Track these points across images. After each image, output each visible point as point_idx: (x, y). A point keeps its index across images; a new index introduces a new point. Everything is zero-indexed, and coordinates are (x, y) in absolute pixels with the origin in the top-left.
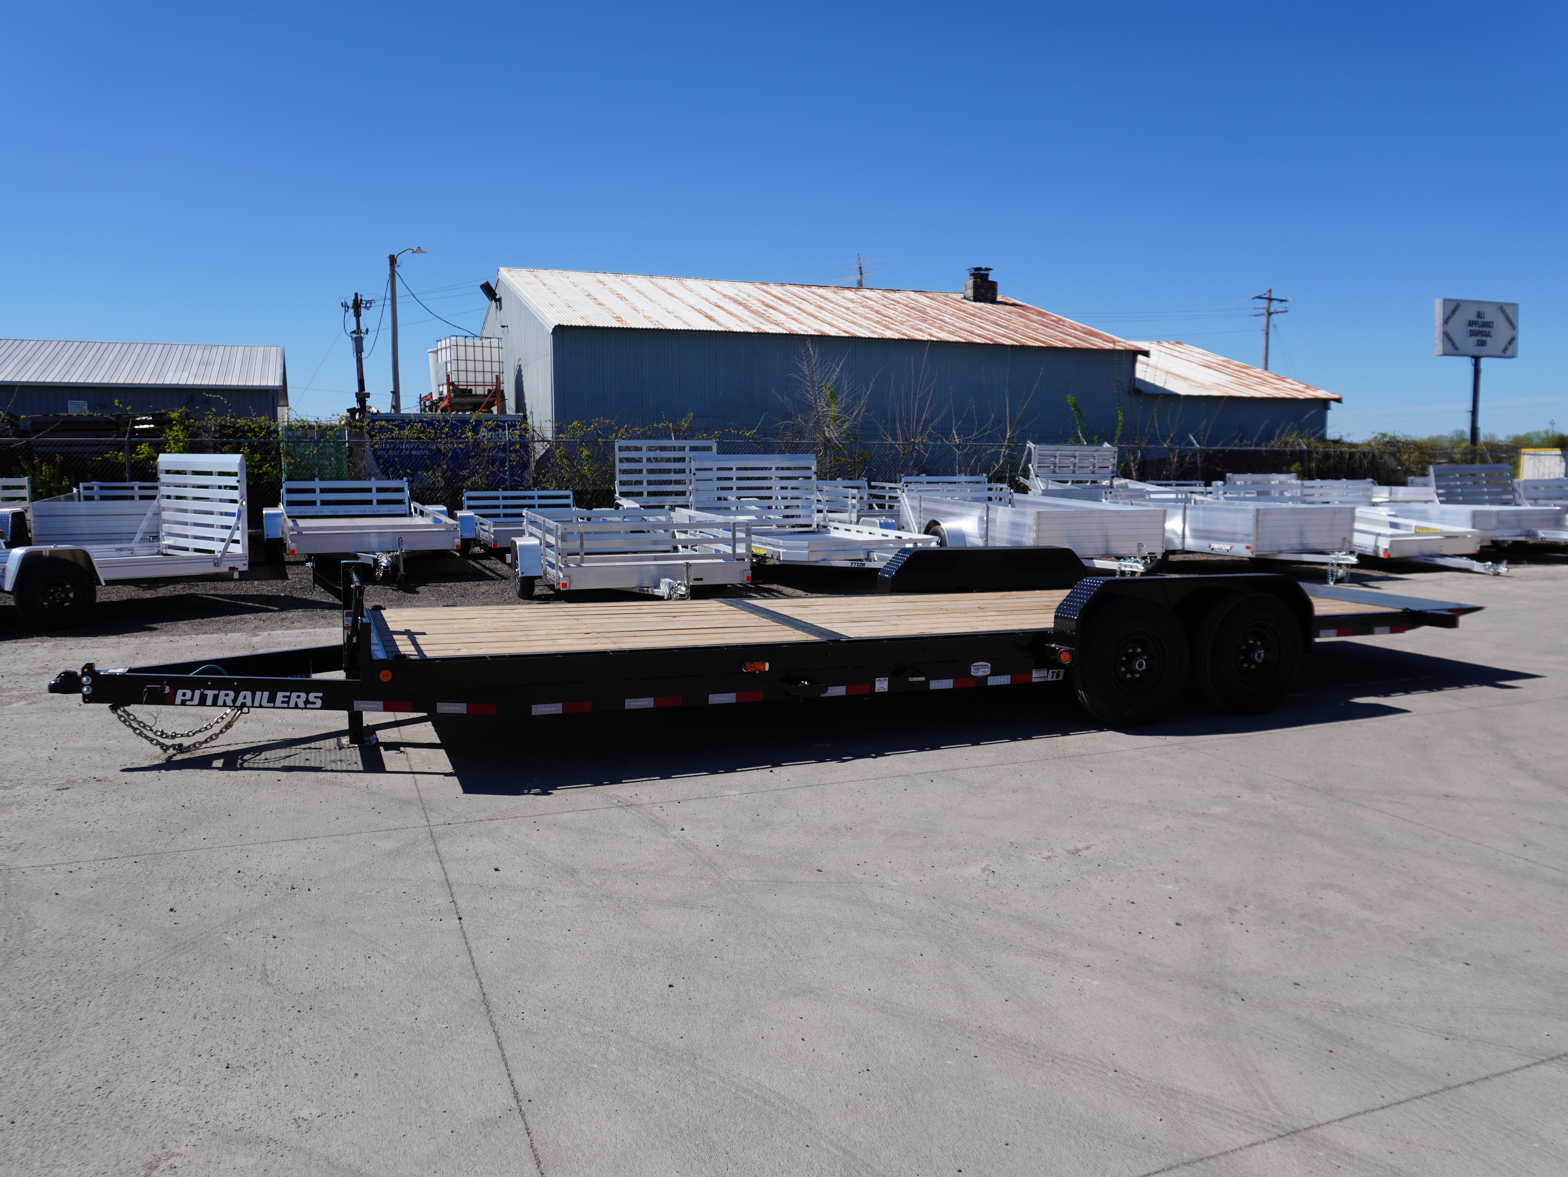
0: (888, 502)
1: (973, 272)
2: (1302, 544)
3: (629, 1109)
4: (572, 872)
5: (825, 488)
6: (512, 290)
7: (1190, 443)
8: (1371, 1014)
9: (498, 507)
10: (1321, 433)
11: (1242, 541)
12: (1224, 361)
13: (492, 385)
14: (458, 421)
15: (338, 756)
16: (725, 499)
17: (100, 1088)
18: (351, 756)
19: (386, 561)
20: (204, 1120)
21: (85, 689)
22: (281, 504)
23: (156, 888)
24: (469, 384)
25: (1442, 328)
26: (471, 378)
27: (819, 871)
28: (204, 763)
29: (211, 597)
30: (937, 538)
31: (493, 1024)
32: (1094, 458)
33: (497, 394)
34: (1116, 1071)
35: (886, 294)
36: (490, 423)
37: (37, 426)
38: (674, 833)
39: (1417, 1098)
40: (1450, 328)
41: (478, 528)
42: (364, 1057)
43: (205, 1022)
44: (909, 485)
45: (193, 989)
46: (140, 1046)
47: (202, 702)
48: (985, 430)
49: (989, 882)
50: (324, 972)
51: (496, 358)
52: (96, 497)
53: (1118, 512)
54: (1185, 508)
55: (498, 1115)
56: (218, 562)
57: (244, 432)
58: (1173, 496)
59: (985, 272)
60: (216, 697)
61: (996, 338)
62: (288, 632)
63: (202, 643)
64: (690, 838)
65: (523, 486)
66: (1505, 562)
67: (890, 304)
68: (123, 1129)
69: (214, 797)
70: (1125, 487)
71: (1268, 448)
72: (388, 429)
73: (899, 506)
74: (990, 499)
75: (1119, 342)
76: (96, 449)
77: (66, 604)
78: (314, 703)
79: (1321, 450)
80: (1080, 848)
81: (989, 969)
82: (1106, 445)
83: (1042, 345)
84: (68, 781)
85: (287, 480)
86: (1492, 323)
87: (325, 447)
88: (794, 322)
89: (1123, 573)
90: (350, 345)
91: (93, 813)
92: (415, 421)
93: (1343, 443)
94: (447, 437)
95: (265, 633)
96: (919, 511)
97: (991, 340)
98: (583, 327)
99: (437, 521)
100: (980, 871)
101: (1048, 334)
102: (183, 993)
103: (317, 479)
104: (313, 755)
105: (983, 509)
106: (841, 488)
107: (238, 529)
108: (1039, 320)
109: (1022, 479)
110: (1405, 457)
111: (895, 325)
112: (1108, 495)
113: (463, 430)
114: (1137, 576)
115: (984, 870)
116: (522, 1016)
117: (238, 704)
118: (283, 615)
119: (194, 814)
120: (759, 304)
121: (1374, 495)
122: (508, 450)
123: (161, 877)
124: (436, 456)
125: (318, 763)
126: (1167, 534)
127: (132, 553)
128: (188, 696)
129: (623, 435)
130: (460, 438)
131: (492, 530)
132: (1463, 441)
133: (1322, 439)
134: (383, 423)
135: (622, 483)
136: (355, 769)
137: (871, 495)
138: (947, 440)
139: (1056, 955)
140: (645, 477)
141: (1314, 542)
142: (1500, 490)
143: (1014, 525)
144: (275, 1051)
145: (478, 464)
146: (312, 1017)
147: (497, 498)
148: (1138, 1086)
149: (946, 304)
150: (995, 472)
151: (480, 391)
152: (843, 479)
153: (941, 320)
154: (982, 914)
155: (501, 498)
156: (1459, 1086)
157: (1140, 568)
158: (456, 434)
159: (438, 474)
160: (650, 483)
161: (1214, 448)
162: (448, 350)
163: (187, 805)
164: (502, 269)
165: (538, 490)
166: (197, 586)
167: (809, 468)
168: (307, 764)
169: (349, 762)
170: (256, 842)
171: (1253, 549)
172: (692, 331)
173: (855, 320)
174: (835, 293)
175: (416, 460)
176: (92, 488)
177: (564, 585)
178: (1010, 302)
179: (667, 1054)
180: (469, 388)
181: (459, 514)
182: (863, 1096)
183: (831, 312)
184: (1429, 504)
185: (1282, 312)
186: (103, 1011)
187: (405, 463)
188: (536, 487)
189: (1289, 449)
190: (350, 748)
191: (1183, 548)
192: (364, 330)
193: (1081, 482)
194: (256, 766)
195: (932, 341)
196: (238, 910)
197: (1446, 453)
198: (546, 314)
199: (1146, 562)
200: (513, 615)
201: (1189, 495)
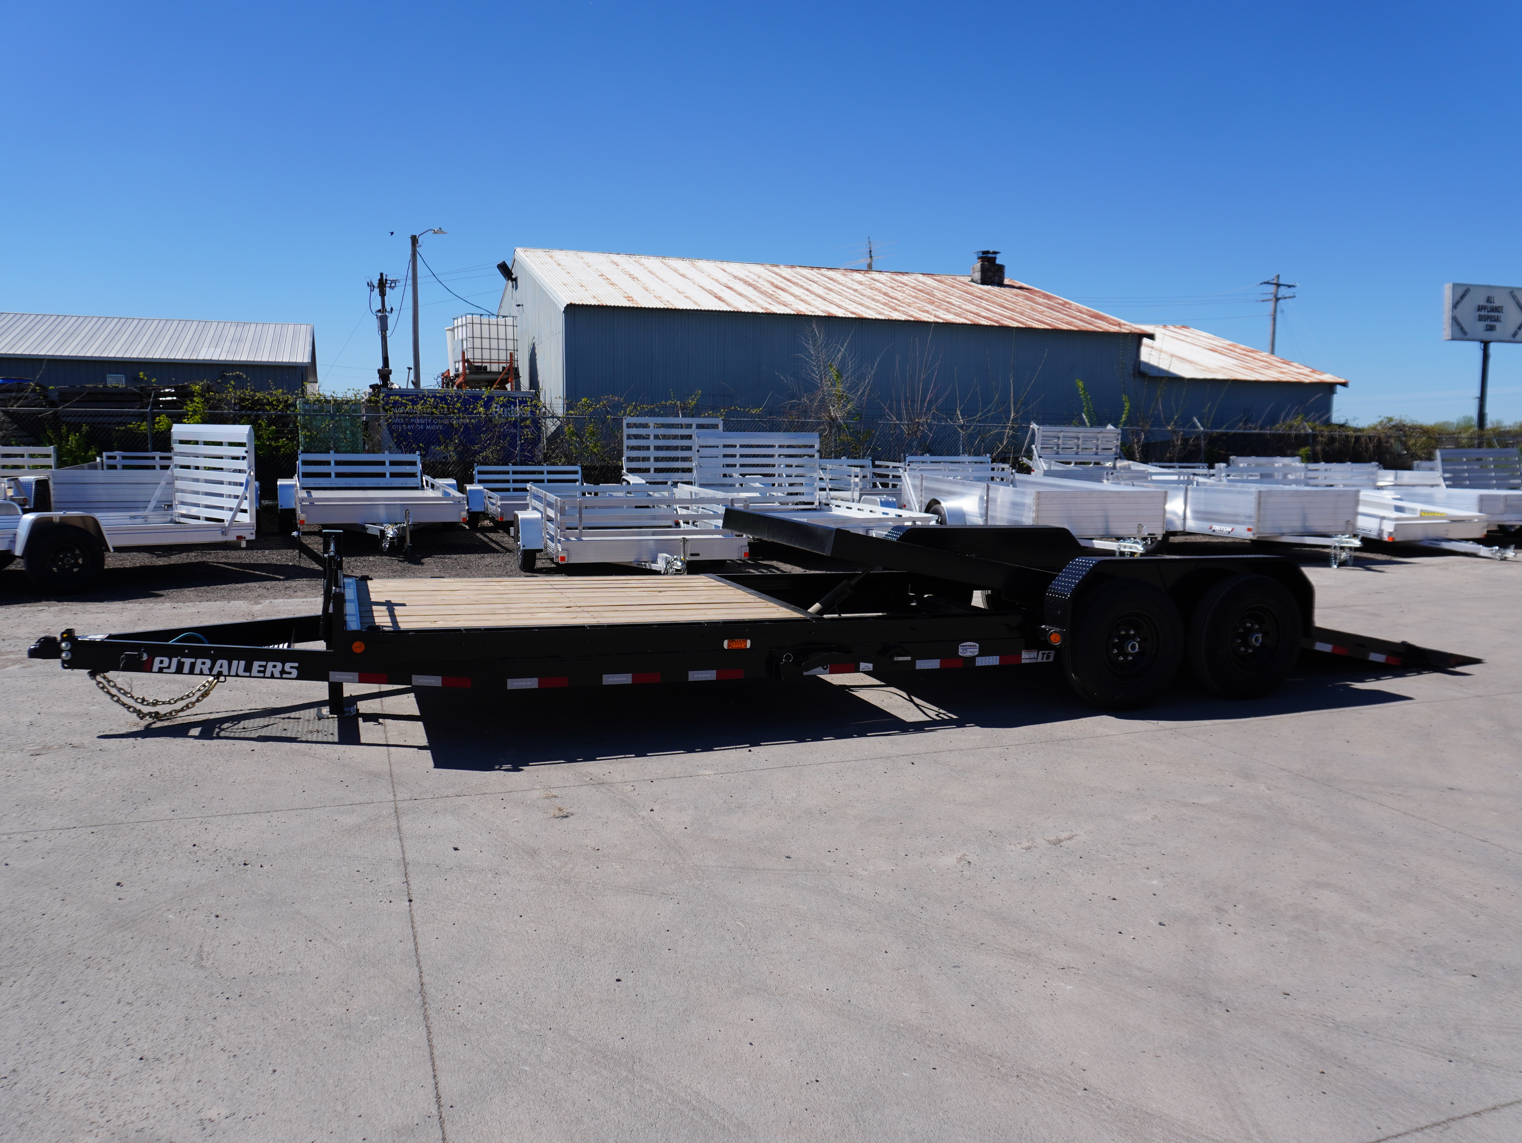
0: (891, 480)
1: (981, 255)
2: (1304, 526)
3: (556, 1118)
4: (533, 853)
5: (829, 466)
6: (528, 270)
7: (1194, 426)
8: (1367, 1030)
9: (508, 481)
10: (1326, 417)
11: (1244, 523)
12: (1230, 345)
13: (507, 363)
14: (470, 397)
15: (316, 726)
16: (731, 476)
17: (5, 1078)
18: (328, 727)
19: (392, 533)
20: (106, 1119)
21: (64, 655)
22: (296, 475)
23: (108, 861)
24: (484, 361)
25: (1451, 313)
26: (486, 356)
27: (787, 857)
28: (180, 731)
29: (221, 565)
30: (936, 517)
31: (426, 1018)
32: (1098, 439)
33: (512, 372)
34: (1085, 1089)
35: (895, 277)
36: (501, 399)
37: (64, 397)
38: (643, 813)
39: (1417, 1130)
40: (1460, 313)
41: (487, 501)
42: (286, 1051)
43: (128, 1008)
44: (911, 464)
45: (123, 970)
46: (56, 1032)
47: (179, 670)
48: (989, 411)
49: (963, 873)
50: (261, 955)
51: (510, 336)
52: (119, 467)
53: (1118, 492)
54: (1186, 490)
55: (415, 1122)
56: (226, 531)
57: (263, 405)
58: (1175, 478)
59: (993, 256)
60: (193, 666)
61: (1002, 320)
62: (289, 600)
63: (204, 610)
64: (658, 819)
65: (533, 462)
66: (1513, 547)
67: (898, 286)
68: (20, 1126)
69: (185, 767)
70: (1128, 468)
71: (1273, 432)
72: (402, 404)
73: (901, 485)
74: (992, 479)
75: (1125, 325)
76: (120, 419)
77: (75, 570)
78: (290, 673)
79: (1326, 433)
80: (1062, 838)
81: (956, 970)
82: (1110, 427)
83: (1048, 327)
84: (44, 747)
85: (302, 452)
86: (1501, 307)
87: (340, 420)
88: (802, 303)
89: (1122, 554)
90: (375, 323)
91: (61, 781)
92: (428, 397)
93: (1349, 427)
94: (459, 412)
95: (267, 601)
96: (921, 489)
97: (997, 322)
98: (595, 306)
99: (446, 494)
100: (955, 861)
101: (1053, 317)
102: (112, 975)
103: (332, 452)
104: (291, 725)
105: (984, 488)
106: (845, 466)
107: (246, 498)
108: (1046, 303)
109: (1025, 460)
110: (1412, 441)
111: (902, 307)
112: (1110, 476)
113: (474, 406)
114: (1136, 557)
115: (960, 860)
116: (458, 1009)
117: (215, 672)
118: (287, 583)
119: (161, 783)
120: (769, 285)
121: (1379, 479)
122: (518, 426)
123: (114, 850)
124: (449, 431)
125: (294, 733)
126: (1168, 516)
127: (146, 521)
128: (166, 664)
129: (632, 412)
130: (472, 413)
131: (499, 503)
132: (1470, 427)
133: (1328, 423)
134: (397, 397)
135: (630, 459)
136: (330, 740)
137: (874, 474)
138: (951, 420)
139: (1029, 955)
140: (652, 454)
141: (1317, 525)
142: (1508, 474)
143: (1015, 505)
144: (195, 1042)
145: (489, 439)
146: (239, 1005)
147: (507, 473)
148: (1109, 1107)
149: (953, 287)
150: (999, 453)
151: (495, 368)
152: (848, 458)
153: (948, 302)
154: (953, 908)
155: (511, 473)
156: (1464, 1116)
157: (1139, 549)
158: (468, 409)
159: (451, 448)
160: (657, 459)
161: (1218, 431)
162: (464, 328)
163: (157, 774)
164: (518, 250)
165: (547, 465)
166: (210, 554)
167: (812, 447)
168: (284, 734)
169: (326, 733)
170: (218, 814)
171: (1254, 531)
172: (701, 310)
173: (863, 302)
174: (844, 275)
175: (429, 434)
176: (114, 458)
177: (563, 558)
178: (1017, 285)
179: (605, 1057)
180: (484, 365)
181: (469, 487)
182: (809, 1111)
183: (839, 294)
184: (1435, 488)
185: (1289, 297)
186: (26, 992)
187: (418, 437)
188: (545, 462)
189: (1293, 432)
190: (328, 718)
191: (1184, 529)
192: (388, 309)
193: (1084, 463)
194: (232, 735)
195: (936, 323)
196: (185, 886)
197: (1453, 437)
198: (559, 293)
199: (1146, 543)
200: (498, 588)
201: (1192, 477)
